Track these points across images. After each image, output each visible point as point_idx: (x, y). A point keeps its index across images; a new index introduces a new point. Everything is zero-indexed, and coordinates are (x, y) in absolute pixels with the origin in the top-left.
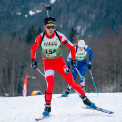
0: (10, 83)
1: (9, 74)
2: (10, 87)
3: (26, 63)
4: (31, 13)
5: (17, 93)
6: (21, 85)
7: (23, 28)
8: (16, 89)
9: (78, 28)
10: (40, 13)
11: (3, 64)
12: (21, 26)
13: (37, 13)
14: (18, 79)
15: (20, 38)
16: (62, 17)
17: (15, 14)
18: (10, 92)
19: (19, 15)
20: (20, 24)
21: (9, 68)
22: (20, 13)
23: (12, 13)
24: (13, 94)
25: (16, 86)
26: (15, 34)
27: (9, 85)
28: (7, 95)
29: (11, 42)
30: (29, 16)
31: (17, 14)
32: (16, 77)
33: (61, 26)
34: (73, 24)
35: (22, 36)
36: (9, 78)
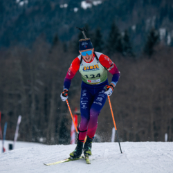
0: (47, 120)
1: (46, 106)
2: (47, 126)
3: (74, 88)
4: (84, 5)
5: (58, 137)
6: (66, 124)
7: (71, 30)
8: (56, 131)
9: (162, 32)
10: (99, 6)
11: (36, 88)
12: (67, 27)
13: (93, 6)
14: (62, 115)
15: (65, 46)
16: (135, 13)
17: (58, 6)
18: (48, 136)
19: (64, 8)
20: (66, 23)
21: (46, 95)
22: (66, 6)
23: (53, 5)
24: (53, 139)
25: (57, 127)
26: (56, 39)
27: (45, 124)
28: (41, 140)
29: (50, 52)
30: (81, 9)
31: (62, 6)
32: (58, 111)
33: (134, 28)
34: (153, 24)
35: (68, 43)
36: (47, 113)
